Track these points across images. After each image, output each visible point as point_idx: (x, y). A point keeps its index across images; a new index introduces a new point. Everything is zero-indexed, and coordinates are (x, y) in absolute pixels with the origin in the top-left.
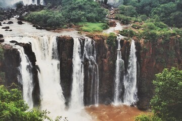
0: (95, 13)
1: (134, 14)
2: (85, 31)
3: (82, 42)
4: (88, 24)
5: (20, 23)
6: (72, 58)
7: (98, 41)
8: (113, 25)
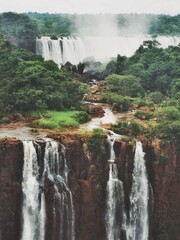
0: (61, 91)
2: (45, 127)
4: (50, 113)
7: (70, 145)
8: (99, 113)
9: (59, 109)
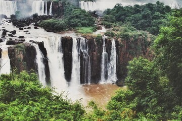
0: (87, 20)
1: (114, 21)
2: (80, 33)
4: (83, 28)
5: (36, 28)
6: (72, 52)
7: (89, 39)
9: (86, 27)
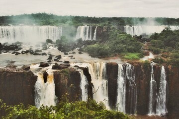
0: (133, 46)
1: (163, 46)
2: (126, 59)
3: (125, 67)
4: (129, 54)
5: (80, 53)
7: (136, 66)
8: (147, 54)
